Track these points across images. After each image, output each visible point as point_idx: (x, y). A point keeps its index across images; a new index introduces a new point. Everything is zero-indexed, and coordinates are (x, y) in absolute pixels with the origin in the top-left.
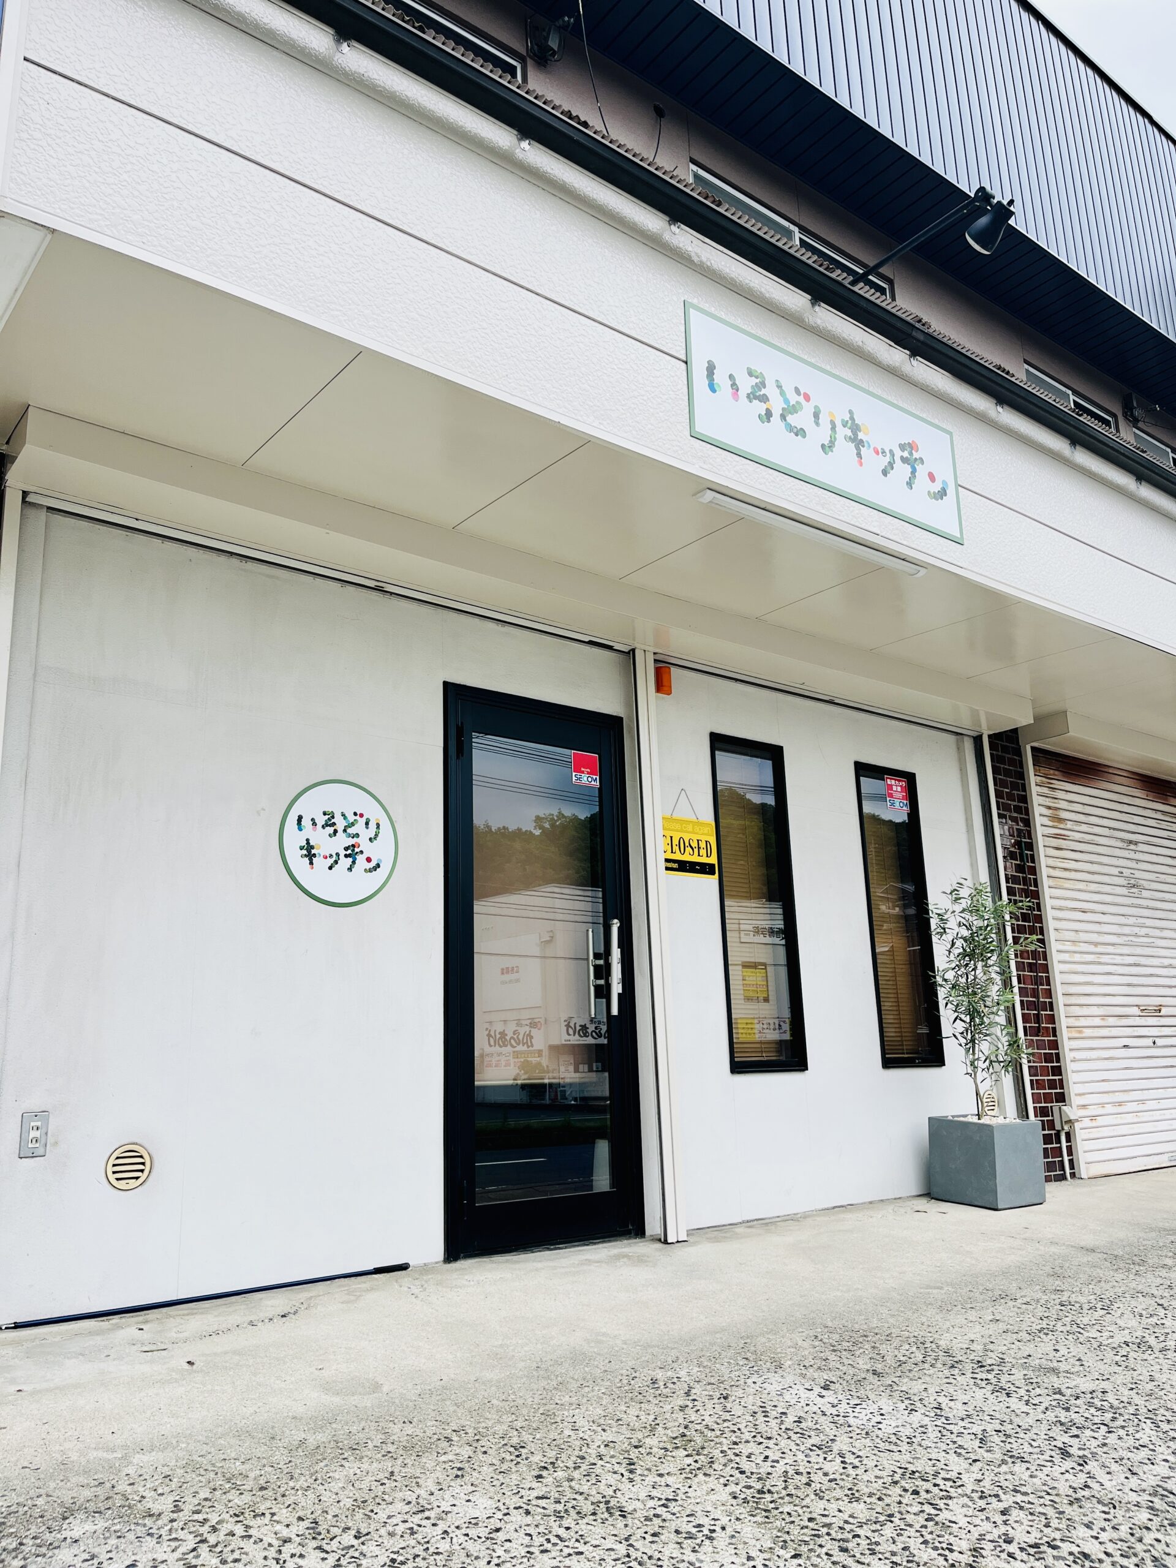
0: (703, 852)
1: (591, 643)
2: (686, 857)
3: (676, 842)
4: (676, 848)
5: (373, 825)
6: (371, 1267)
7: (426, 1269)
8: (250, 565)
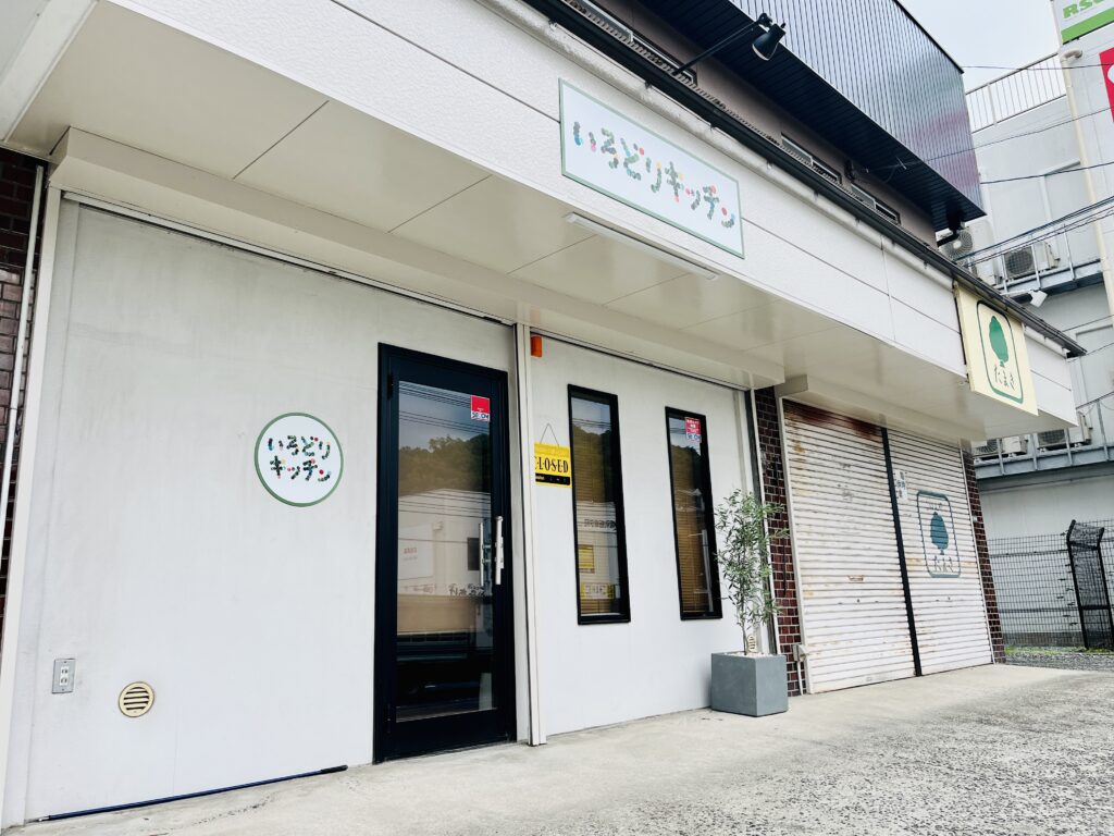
0: (562, 469)
1: (486, 318)
2: (550, 472)
3: (543, 461)
4: (543, 466)
5: (324, 447)
6: (318, 769)
7: (360, 769)
8: (236, 253)
